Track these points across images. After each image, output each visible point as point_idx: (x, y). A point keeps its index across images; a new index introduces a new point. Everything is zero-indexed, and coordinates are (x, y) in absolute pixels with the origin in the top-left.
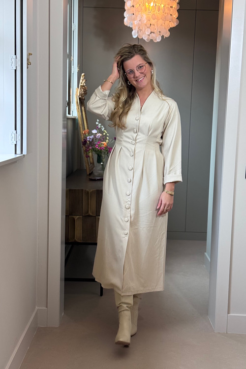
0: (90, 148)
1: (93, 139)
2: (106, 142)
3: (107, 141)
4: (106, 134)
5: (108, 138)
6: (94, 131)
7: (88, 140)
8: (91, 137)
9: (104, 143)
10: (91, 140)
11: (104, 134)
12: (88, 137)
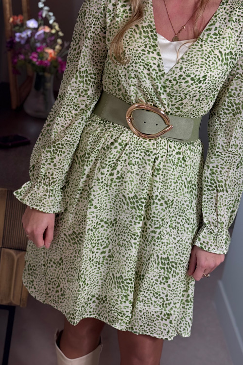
0: (21, 57)
1: (28, 40)
2: (54, 49)
3: (58, 47)
4: (57, 32)
5: (59, 41)
6: (32, 24)
7: (17, 40)
8: (24, 35)
9: (50, 51)
10: (23, 42)
11: (53, 31)
12: (18, 34)
